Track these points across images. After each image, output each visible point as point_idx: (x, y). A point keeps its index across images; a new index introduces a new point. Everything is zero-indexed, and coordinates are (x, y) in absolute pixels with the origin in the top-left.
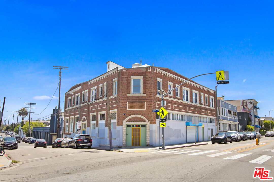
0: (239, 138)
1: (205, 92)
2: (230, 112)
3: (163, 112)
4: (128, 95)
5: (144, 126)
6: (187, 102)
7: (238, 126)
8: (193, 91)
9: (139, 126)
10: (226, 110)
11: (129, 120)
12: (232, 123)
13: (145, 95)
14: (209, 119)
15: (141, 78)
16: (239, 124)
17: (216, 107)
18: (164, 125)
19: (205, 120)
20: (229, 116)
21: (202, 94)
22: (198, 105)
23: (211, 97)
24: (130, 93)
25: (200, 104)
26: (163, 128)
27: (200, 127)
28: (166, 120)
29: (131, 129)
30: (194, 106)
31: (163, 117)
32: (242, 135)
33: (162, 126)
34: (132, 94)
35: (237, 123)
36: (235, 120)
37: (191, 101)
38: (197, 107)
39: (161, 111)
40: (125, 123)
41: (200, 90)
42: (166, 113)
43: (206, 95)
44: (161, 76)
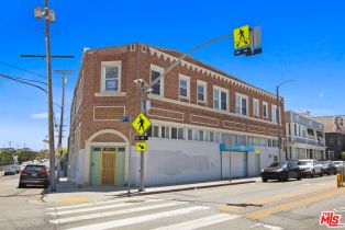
0: (318, 171)
1: (262, 98)
2: (310, 131)
3: (142, 121)
4: (96, 95)
5: (122, 149)
6: (223, 112)
7: (327, 153)
8: (237, 94)
9: (113, 149)
10: (303, 128)
11: (96, 140)
12: (314, 147)
13: (124, 94)
14: (269, 140)
15: (118, 64)
16: (327, 150)
17: (283, 122)
18: (142, 147)
19: (263, 142)
20: (308, 137)
21: (256, 101)
22: (247, 117)
23: (274, 107)
24: (99, 91)
25: (251, 116)
26: (142, 153)
27: (250, 153)
28: (146, 138)
29: (99, 154)
30: (239, 119)
31: (141, 132)
32: (326, 166)
33: (139, 148)
34: (103, 93)
35: (324, 149)
36: (320, 144)
37: (232, 110)
38: (246, 121)
39: (138, 120)
40: (89, 144)
41: (252, 95)
42: (147, 124)
43: (265, 103)
44: (159, 62)
